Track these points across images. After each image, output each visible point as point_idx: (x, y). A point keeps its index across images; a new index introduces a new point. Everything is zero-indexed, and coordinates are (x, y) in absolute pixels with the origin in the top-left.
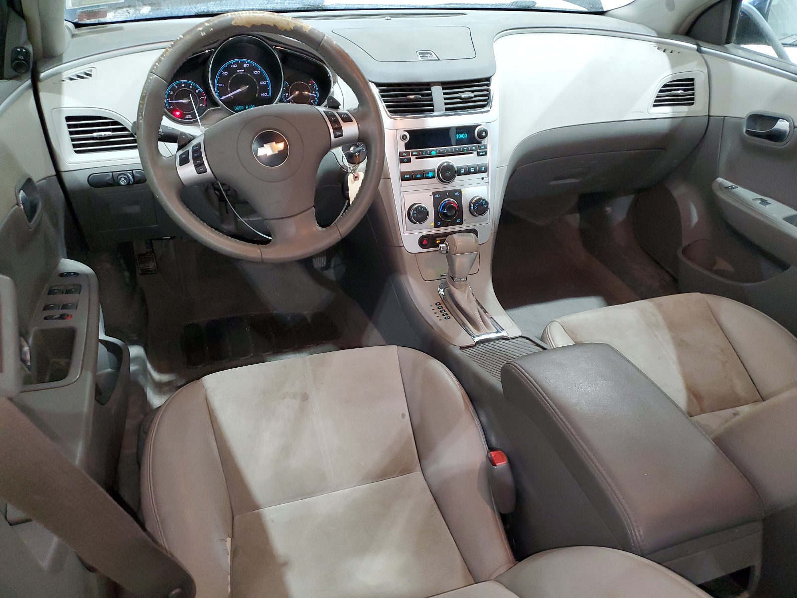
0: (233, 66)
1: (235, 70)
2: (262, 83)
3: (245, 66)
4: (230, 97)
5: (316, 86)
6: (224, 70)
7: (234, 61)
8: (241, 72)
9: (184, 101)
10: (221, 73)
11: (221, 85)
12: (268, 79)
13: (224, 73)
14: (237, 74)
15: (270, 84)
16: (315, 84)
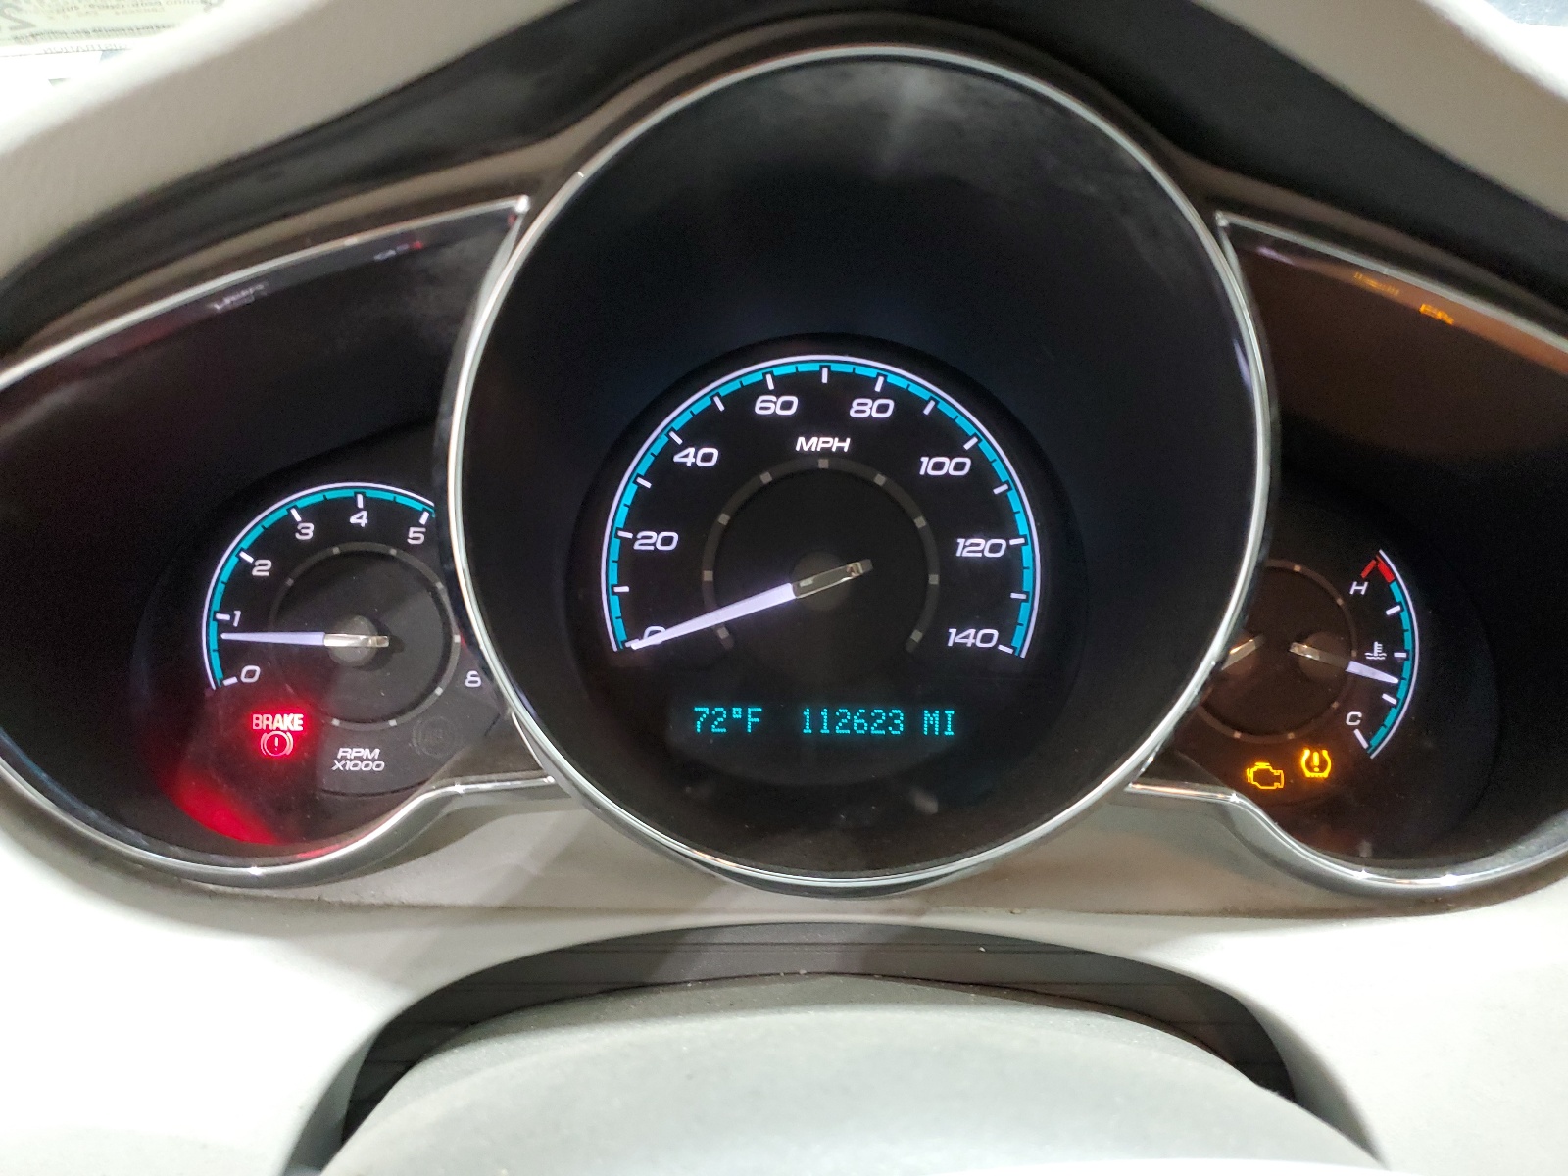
0: (768, 406)
1: (782, 430)
2: (973, 547)
3: (864, 409)
4: (710, 632)
5: (1403, 605)
6: (695, 434)
7: (786, 365)
8: (826, 452)
9: (337, 641)
10: (671, 448)
11: (652, 540)
12: (1026, 520)
13: (689, 457)
14: (785, 468)
15: (1032, 558)
16: (1400, 588)
